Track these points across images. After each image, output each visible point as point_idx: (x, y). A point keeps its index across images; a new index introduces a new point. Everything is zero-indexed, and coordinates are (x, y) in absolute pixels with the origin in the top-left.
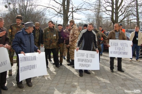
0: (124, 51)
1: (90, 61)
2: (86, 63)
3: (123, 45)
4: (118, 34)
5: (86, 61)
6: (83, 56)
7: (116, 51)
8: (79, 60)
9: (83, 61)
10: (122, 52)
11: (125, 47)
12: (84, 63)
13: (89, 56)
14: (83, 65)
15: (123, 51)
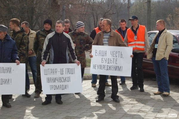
0: (116, 65)
1: (67, 79)
2: (62, 84)
3: (115, 55)
4: (108, 37)
5: (60, 80)
6: (55, 73)
7: (103, 64)
8: (49, 80)
9: (57, 81)
10: (113, 67)
11: (118, 57)
12: (57, 84)
13: (64, 72)
14: (56, 88)
15: (114, 65)
